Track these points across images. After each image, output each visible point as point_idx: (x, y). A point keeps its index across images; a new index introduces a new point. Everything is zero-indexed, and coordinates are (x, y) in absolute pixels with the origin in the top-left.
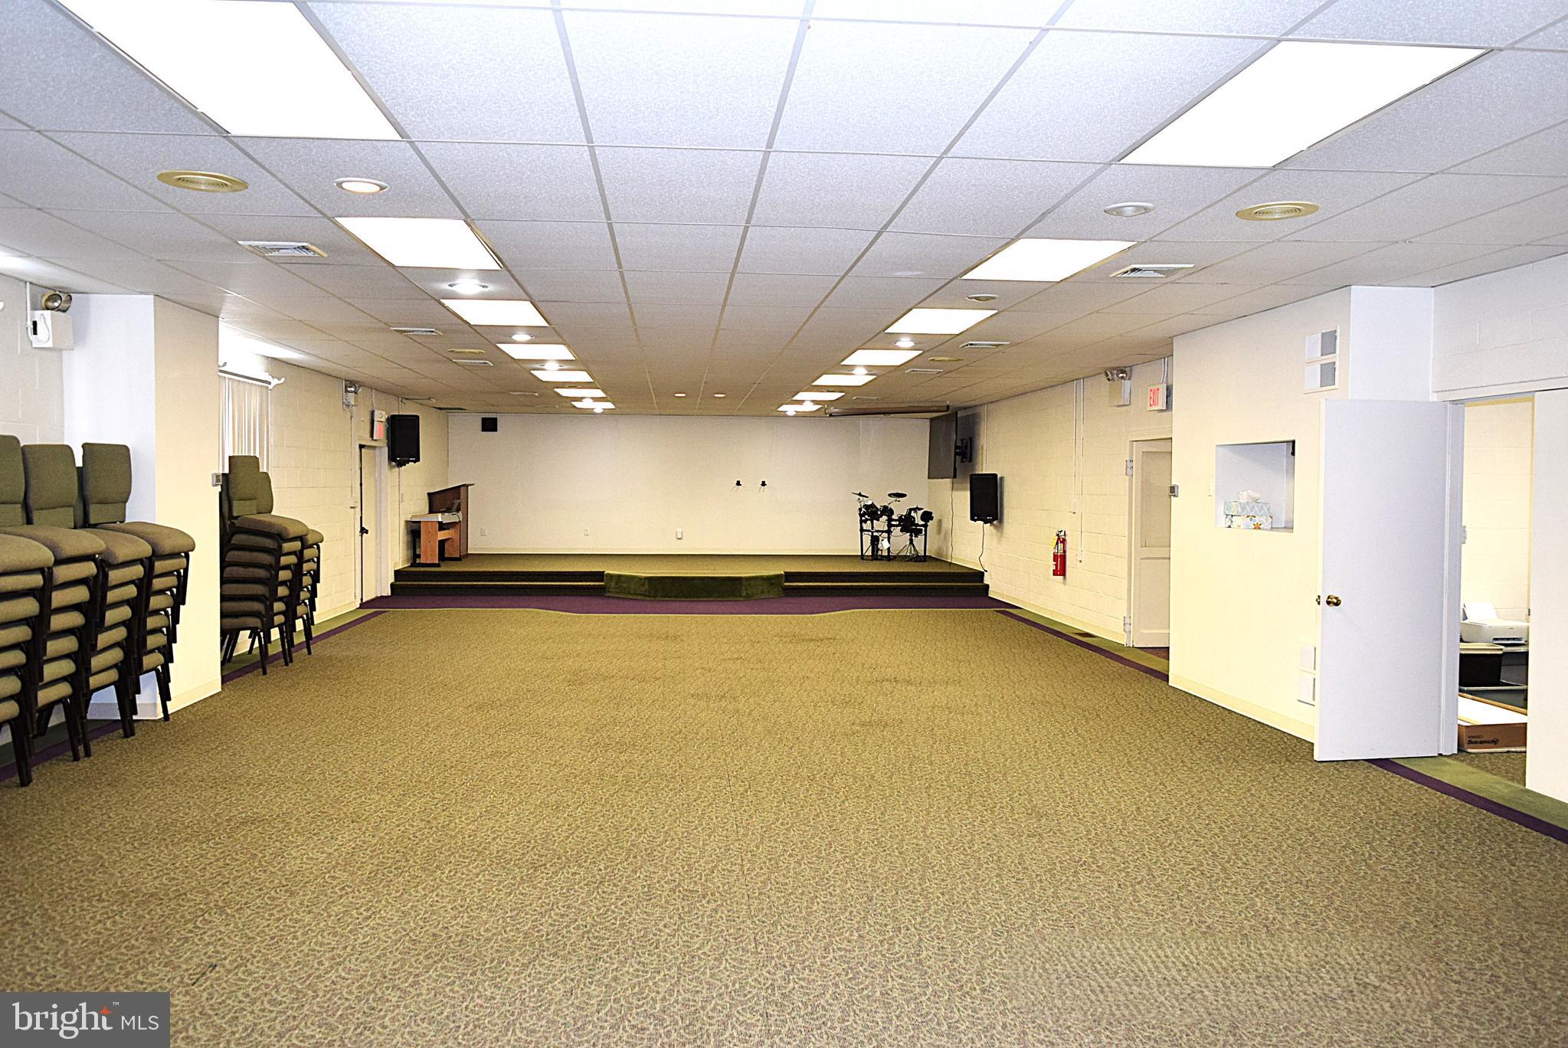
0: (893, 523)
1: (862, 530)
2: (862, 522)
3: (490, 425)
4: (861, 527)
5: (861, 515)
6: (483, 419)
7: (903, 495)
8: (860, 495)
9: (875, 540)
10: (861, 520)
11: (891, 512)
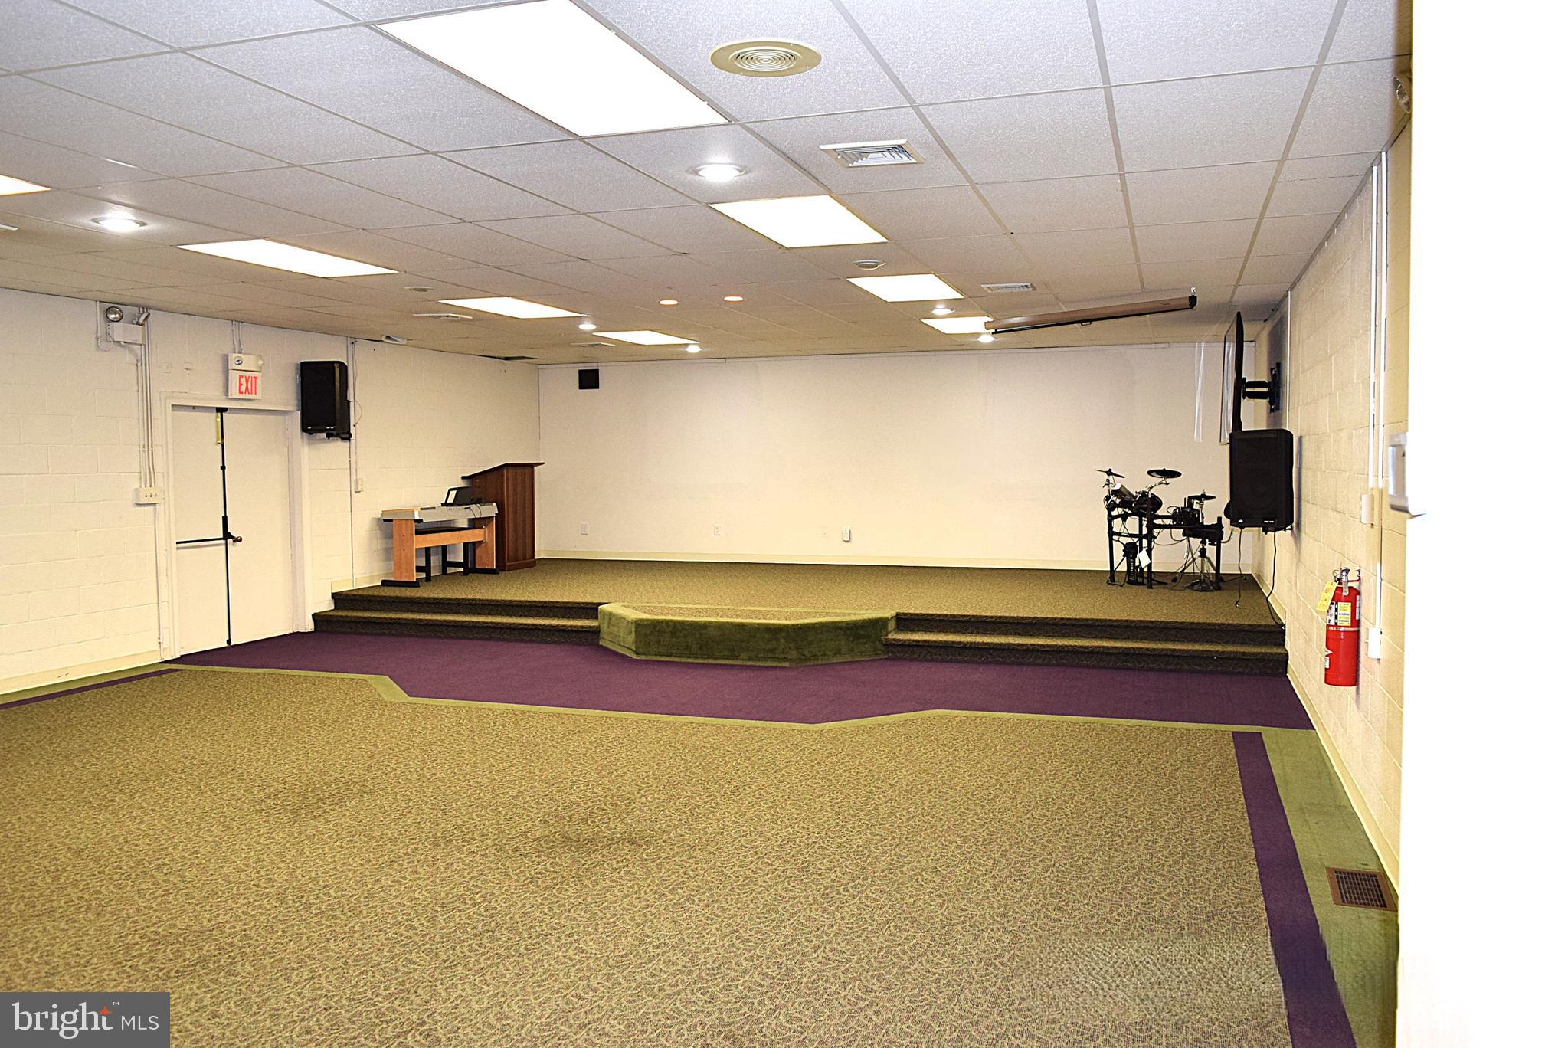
0: (1157, 522)
1: (1111, 533)
2: (1111, 518)
3: (589, 380)
4: (1110, 527)
5: (1110, 508)
6: (580, 372)
7: (1175, 474)
8: (1109, 473)
9: (1130, 551)
10: (1109, 514)
11: (1156, 503)
